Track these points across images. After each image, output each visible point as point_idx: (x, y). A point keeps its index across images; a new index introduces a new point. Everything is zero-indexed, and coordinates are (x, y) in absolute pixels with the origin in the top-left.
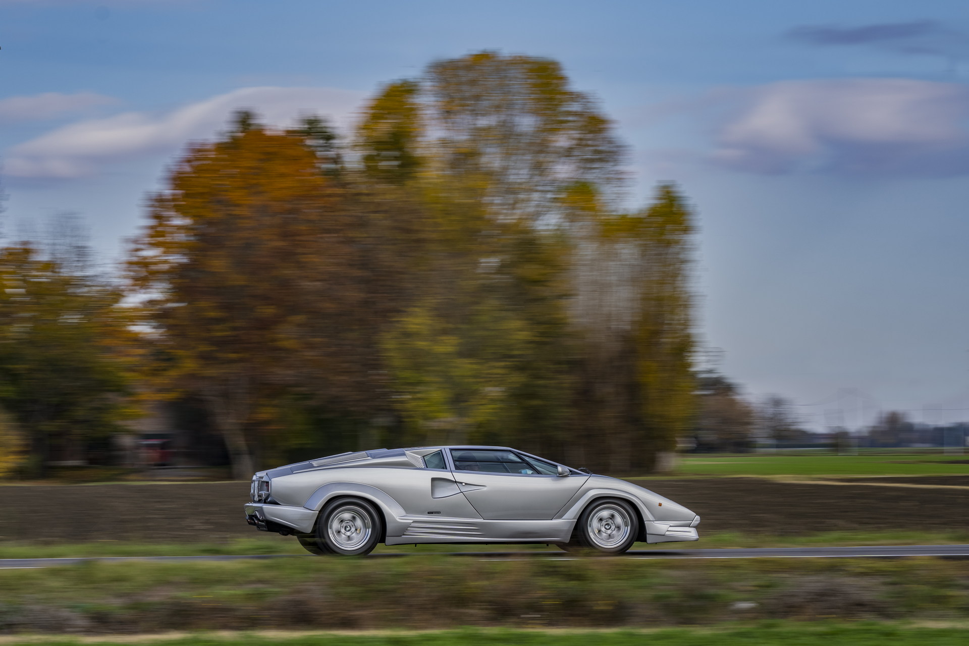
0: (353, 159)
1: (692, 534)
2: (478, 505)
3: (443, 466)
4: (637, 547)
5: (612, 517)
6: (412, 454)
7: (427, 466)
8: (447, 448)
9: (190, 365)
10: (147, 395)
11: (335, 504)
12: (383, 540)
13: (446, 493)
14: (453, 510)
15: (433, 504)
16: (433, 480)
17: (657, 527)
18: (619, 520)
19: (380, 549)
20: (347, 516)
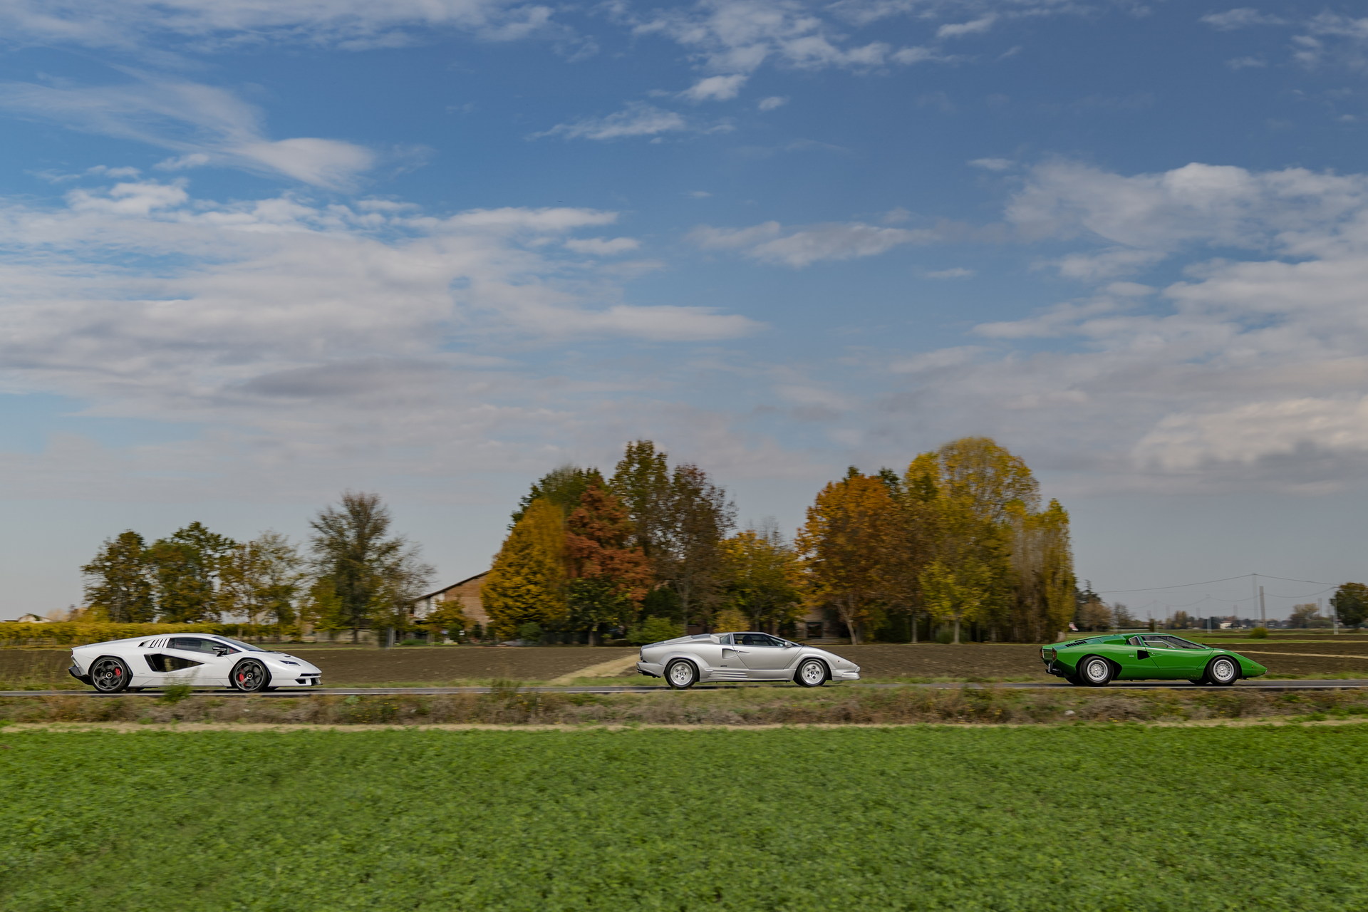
0: (905, 490)
1: (855, 676)
2: (745, 662)
3: (728, 643)
4: (827, 682)
5: (814, 668)
6: (714, 637)
7: (721, 643)
8: (732, 633)
9: (828, 589)
10: (809, 603)
11: (674, 662)
12: (698, 680)
13: (729, 656)
14: (734, 665)
15: (723, 661)
16: (723, 650)
17: (836, 672)
18: (818, 669)
19: (696, 685)
20: (679, 668)
